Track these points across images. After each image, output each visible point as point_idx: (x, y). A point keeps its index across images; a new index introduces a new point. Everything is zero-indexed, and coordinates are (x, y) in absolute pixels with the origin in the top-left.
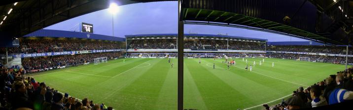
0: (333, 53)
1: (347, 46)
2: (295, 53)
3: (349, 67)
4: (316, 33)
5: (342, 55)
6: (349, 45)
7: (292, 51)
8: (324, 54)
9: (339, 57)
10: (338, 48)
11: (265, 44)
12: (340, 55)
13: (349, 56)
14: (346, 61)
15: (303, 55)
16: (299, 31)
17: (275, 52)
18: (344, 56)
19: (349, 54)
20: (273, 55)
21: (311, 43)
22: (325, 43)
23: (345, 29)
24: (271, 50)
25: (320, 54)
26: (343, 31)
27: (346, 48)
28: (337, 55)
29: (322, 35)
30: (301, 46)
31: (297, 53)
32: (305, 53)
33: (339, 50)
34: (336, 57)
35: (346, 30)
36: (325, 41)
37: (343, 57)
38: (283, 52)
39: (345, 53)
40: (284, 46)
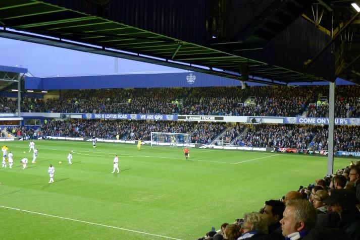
0: (275, 114)
1: (332, 86)
2: (134, 117)
3: (342, 165)
4: (208, 42)
5: (312, 121)
6: (340, 81)
7: (123, 112)
8: (243, 119)
9: (299, 126)
10: (296, 92)
11: (15, 85)
12: (304, 120)
13: (342, 121)
14: (330, 141)
15: (162, 124)
16: (143, 38)
17: (56, 115)
18: (322, 121)
19: (339, 113)
20: (51, 128)
21: (191, 79)
22: (245, 79)
23: (318, 21)
24: (43, 107)
25: (228, 119)
26: (312, 27)
27: (325, 92)
28: (291, 120)
29: (230, 49)
30: (155, 91)
31: (143, 117)
32: (170, 117)
33: (301, 103)
34: (291, 126)
35: (322, 24)
36: (246, 72)
37: (315, 129)
38: (89, 116)
39: (323, 113)
40: (93, 92)
